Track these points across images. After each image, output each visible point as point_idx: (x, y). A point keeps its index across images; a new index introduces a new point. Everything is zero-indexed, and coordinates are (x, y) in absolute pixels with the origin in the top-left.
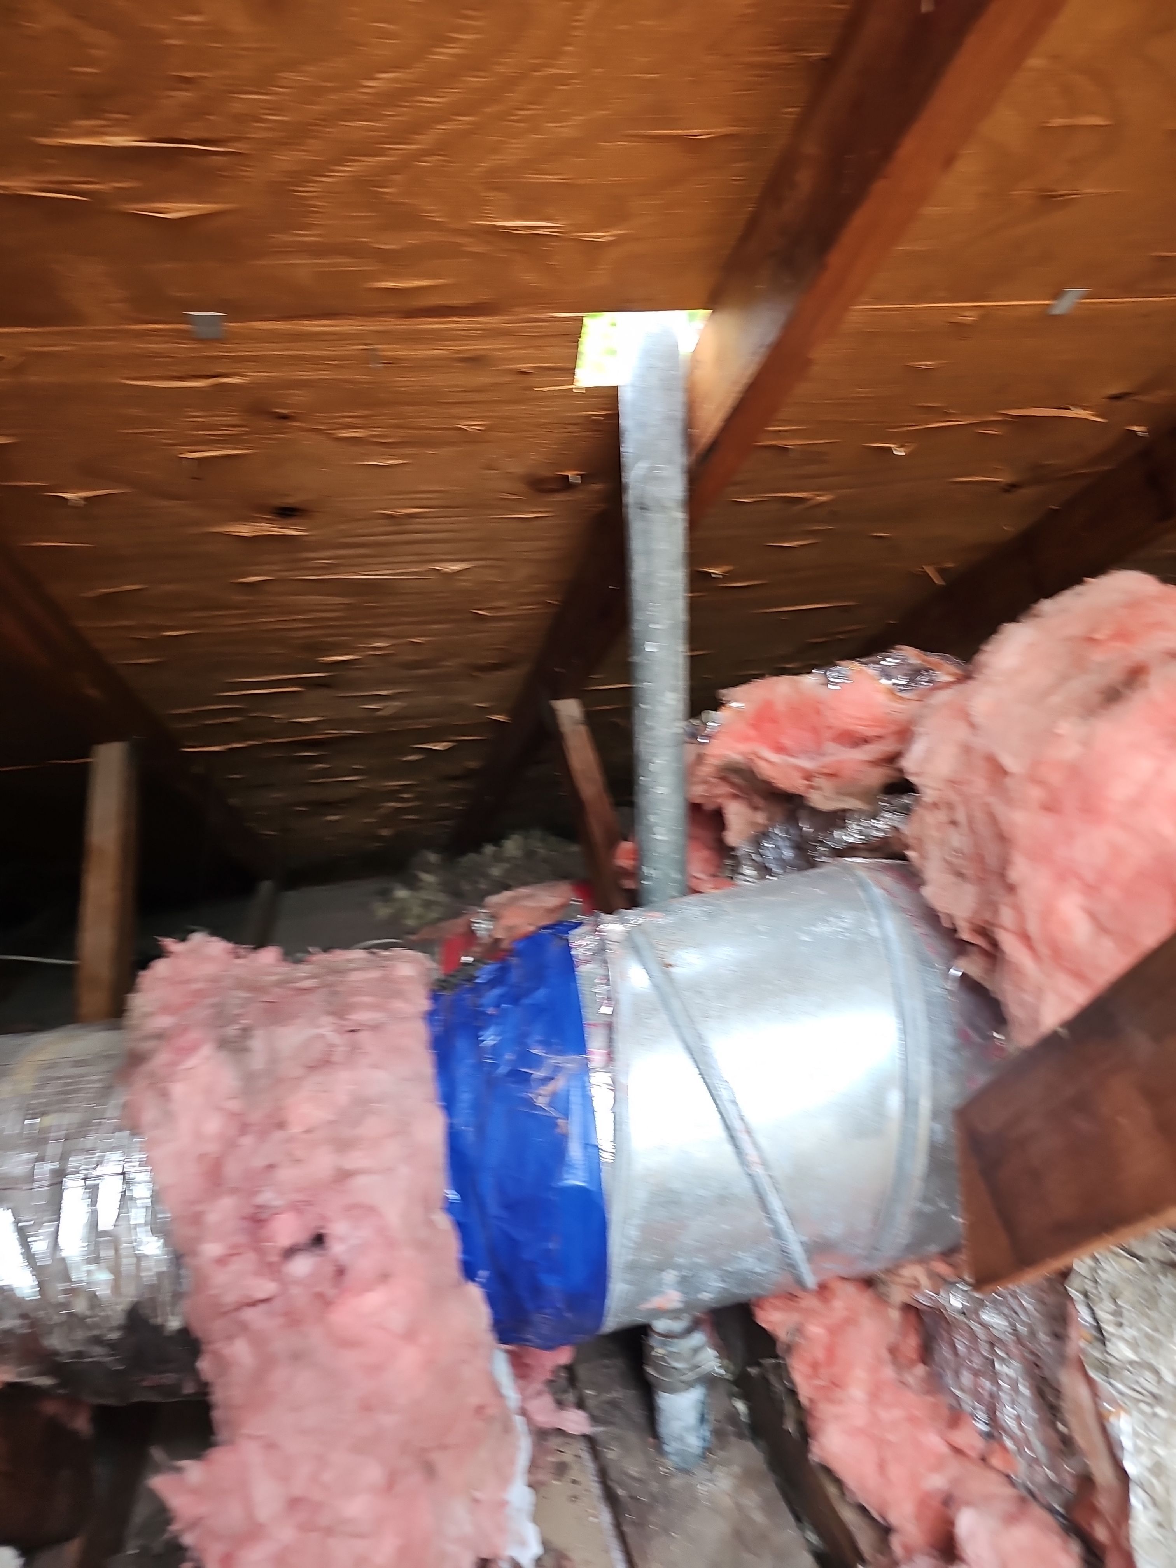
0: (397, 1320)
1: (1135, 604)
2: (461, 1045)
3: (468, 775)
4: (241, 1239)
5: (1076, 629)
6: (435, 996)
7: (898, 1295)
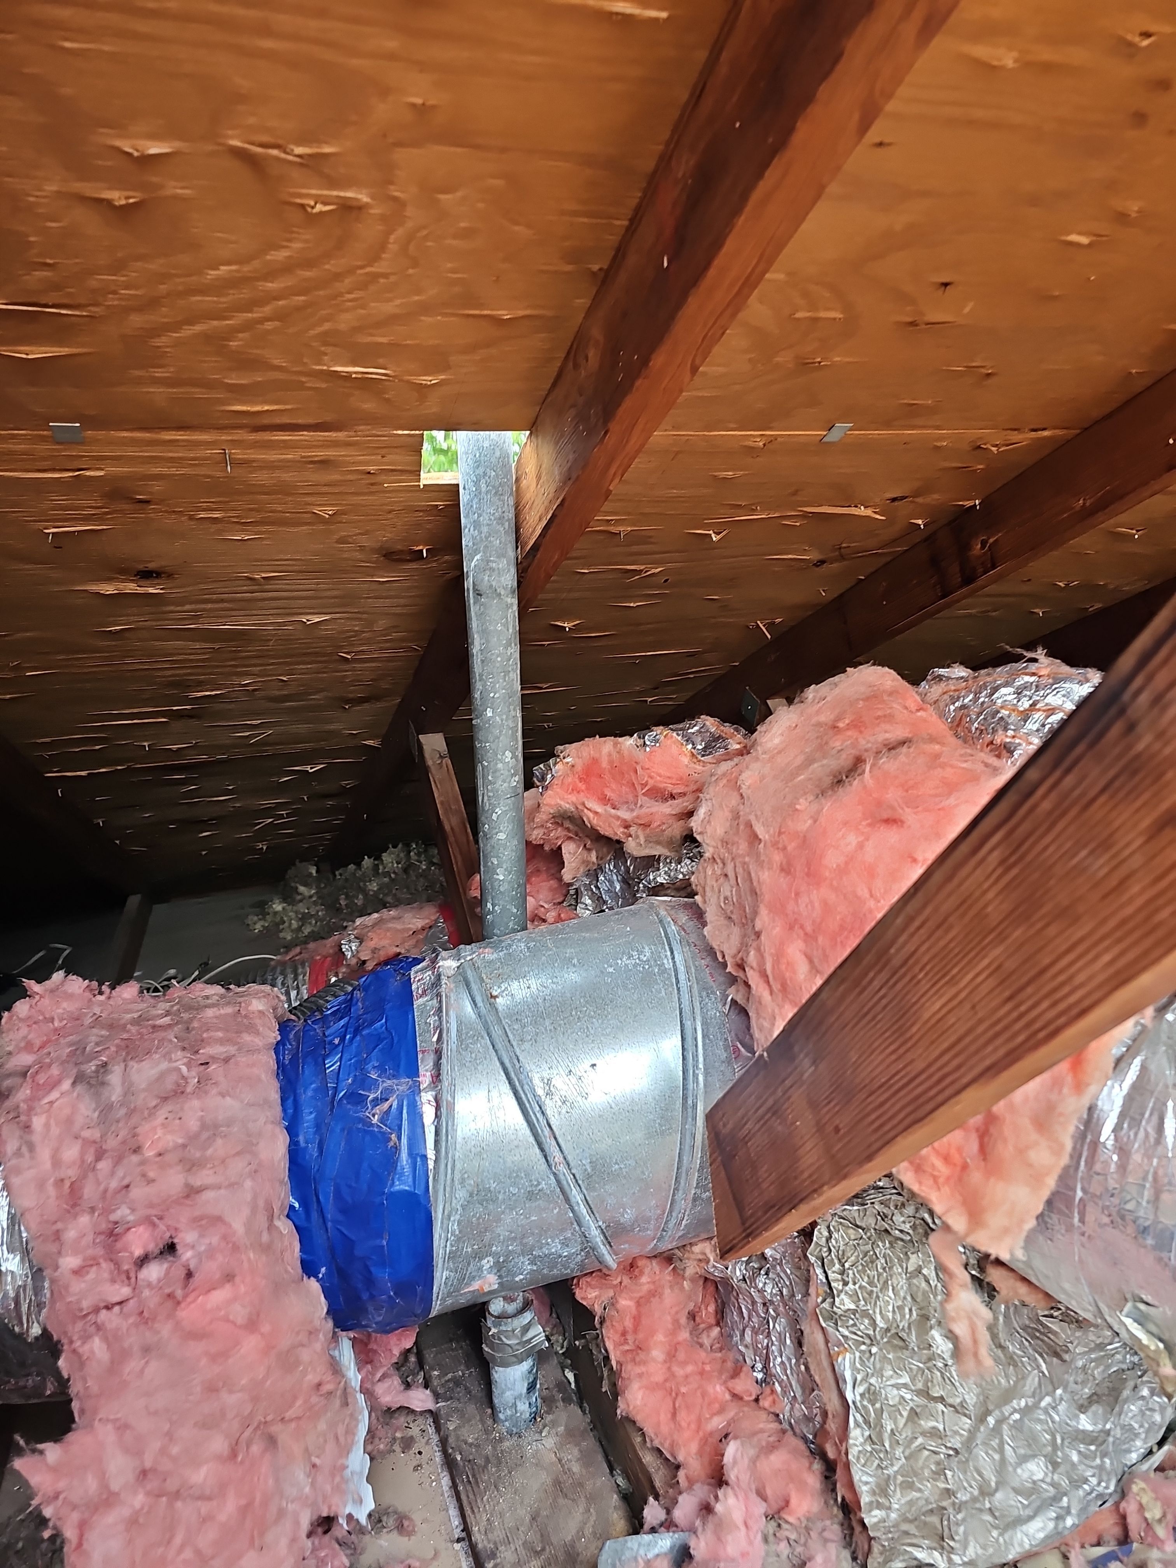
0: (239, 1313)
1: (874, 697)
2: (308, 1071)
3: (343, 792)
4: (99, 1251)
5: (826, 717)
6: (284, 1027)
7: (691, 1269)
